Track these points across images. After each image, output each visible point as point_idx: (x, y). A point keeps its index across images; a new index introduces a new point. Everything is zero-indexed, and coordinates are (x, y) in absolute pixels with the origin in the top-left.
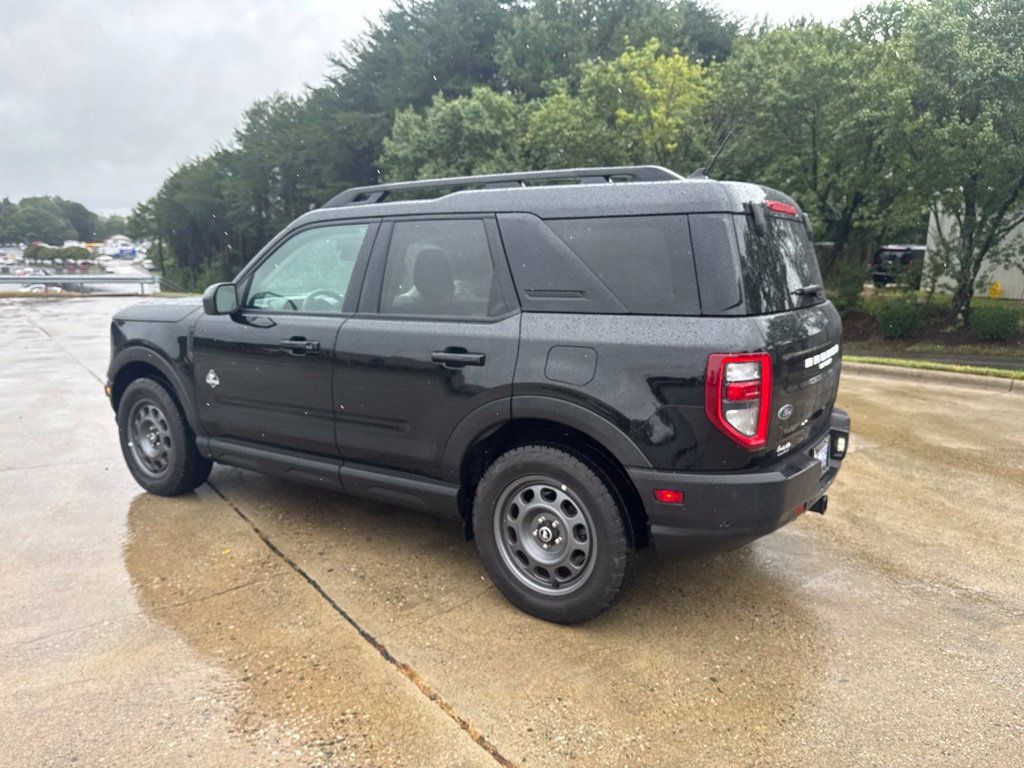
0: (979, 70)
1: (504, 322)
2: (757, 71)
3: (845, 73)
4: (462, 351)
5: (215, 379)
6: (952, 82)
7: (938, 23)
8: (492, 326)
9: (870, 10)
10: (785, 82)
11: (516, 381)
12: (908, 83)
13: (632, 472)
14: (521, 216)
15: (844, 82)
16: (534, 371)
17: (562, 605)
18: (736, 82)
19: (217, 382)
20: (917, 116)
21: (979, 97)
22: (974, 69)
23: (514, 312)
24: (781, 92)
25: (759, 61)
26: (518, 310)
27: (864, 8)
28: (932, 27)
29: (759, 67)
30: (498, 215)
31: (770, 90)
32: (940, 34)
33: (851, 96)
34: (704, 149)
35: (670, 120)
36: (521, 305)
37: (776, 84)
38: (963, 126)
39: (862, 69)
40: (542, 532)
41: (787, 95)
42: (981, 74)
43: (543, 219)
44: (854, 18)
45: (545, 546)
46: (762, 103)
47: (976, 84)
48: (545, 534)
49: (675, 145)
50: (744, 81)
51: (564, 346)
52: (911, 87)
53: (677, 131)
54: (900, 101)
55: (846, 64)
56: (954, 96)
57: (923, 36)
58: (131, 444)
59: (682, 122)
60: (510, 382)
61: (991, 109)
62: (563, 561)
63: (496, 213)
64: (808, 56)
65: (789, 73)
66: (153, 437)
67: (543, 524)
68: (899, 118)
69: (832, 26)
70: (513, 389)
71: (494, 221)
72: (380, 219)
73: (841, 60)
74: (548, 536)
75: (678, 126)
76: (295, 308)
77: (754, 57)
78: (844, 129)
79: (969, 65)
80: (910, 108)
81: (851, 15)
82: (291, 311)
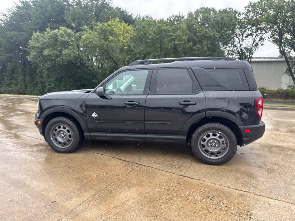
0: (202, 33)
1: (199, 94)
2: (146, 29)
3: (169, 32)
4: (189, 101)
5: (96, 115)
6: (196, 35)
7: (191, 21)
8: (196, 95)
9: (173, 16)
10: (154, 32)
11: (207, 108)
12: (186, 35)
13: (240, 127)
14: (199, 68)
15: (170, 34)
16: (211, 105)
17: (220, 160)
18: (141, 31)
19: (97, 116)
20: (188, 44)
21: (202, 39)
22: (201, 33)
23: (200, 91)
24: (154, 35)
25: (146, 26)
26: (202, 91)
27: (172, 16)
28: (190, 22)
29: (146, 28)
30: (191, 68)
31: (150, 34)
32: (192, 24)
33: (172, 37)
34: (134, 49)
35: (125, 41)
36: (202, 89)
37: (152, 33)
38: (199, 46)
39: (174, 31)
40: (213, 144)
41: (155, 36)
42: (202, 34)
43: (205, 69)
44: (170, 18)
45: (213, 147)
46: (148, 38)
47: (201, 36)
48: (213, 145)
49: (127, 47)
50: (143, 31)
51: (219, 99)
52: (187, 36)
53: (127, 44)
54: (185, 40)
55: (170, 29)
56: (197, 39)
57: (188, 24)
58: (52, 139)
59: (128, 41)
60: (205, 108)
61: (205, 42)
62: (219, 150)
63: (191, 67)
64: (159, 26)
65: (155, 30)
66: (63, 135)
67: (213, 142)
68: (184, 44)
69: (164, 19)
70: (206, 110)
71: (191, 69)
72: (153, 69)
73: (169, 28)
74: (214, 145)
75: (127, 42)
76: (114, 93)
77: (145, 25)
78: (170, 46)
79: (199, 32)
80: (187, 42)
81: (169, 17)
82: (113, 94)
